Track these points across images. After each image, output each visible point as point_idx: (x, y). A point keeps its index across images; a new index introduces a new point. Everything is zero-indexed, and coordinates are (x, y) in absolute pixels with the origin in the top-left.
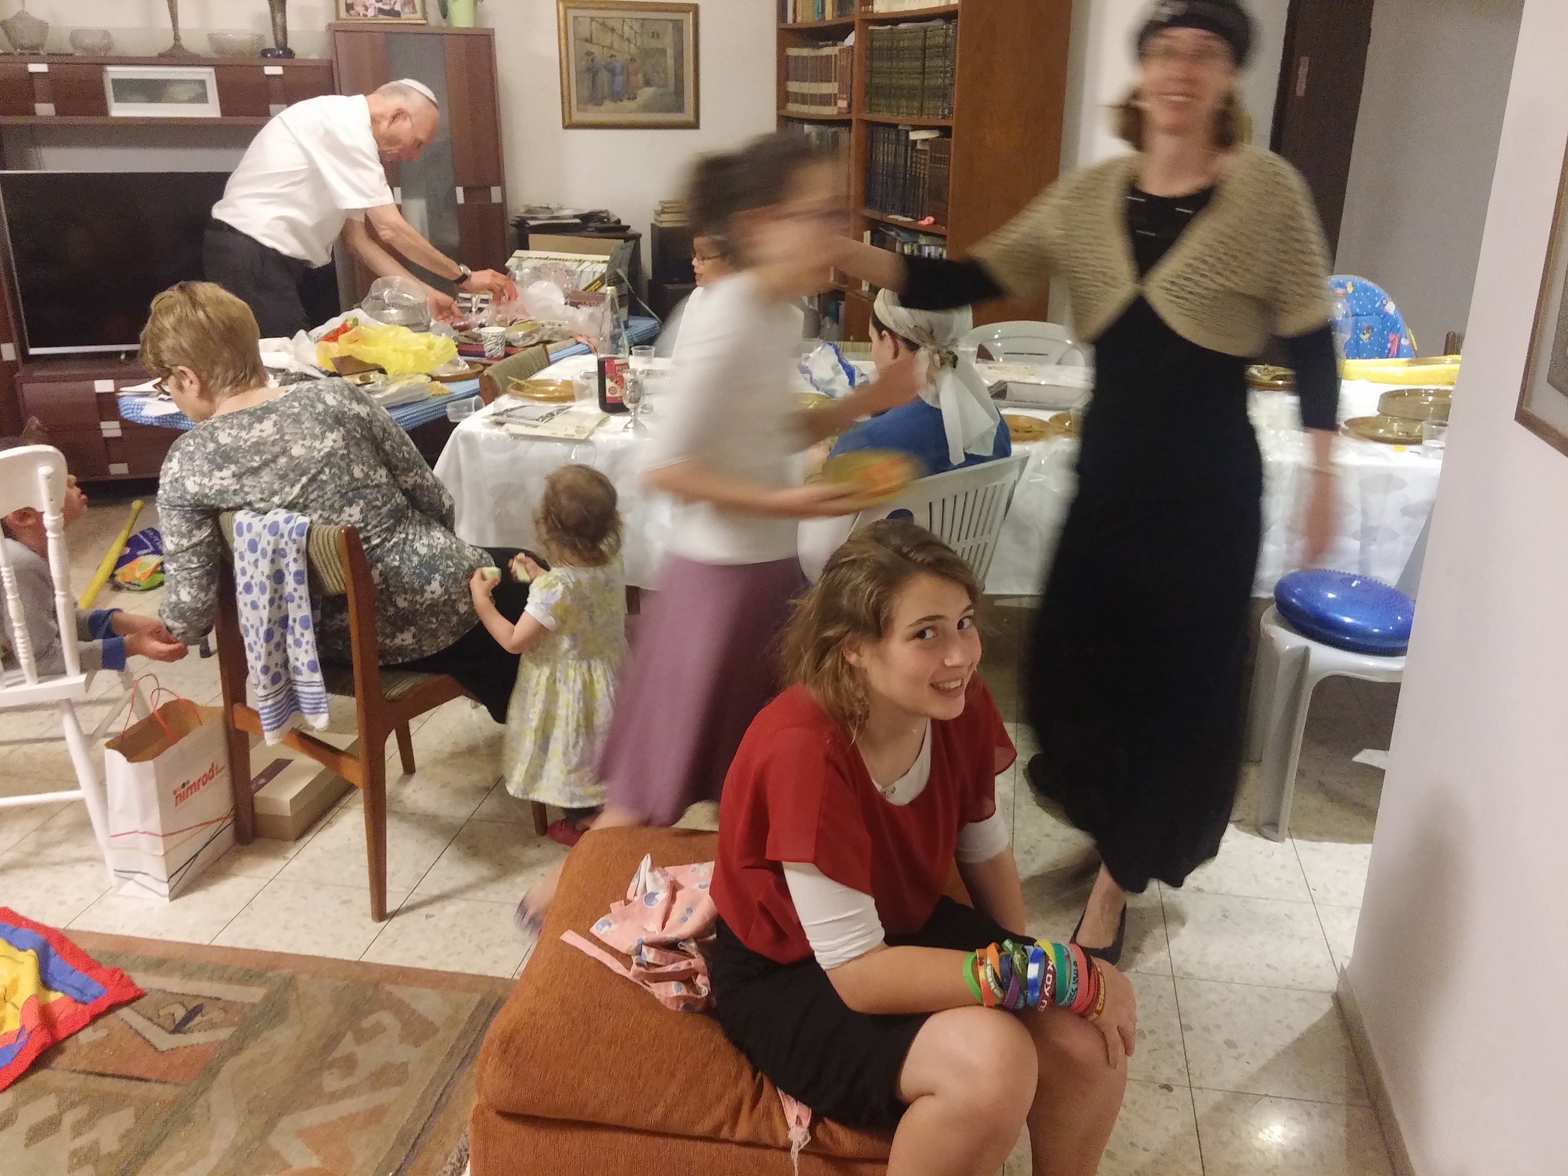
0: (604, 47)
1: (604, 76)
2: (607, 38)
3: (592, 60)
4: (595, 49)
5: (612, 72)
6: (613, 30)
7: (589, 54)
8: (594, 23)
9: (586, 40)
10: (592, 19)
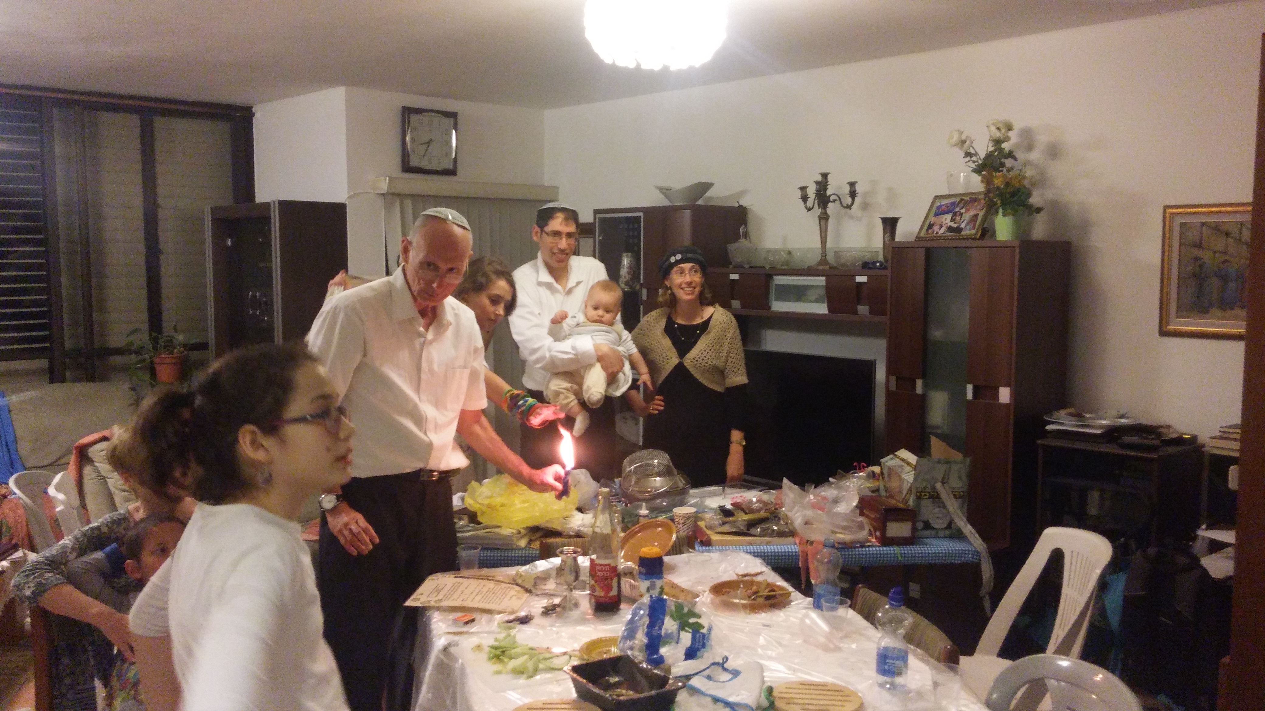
0: (1215, 252)
1: (1214, 282)
2: (1220, 244)
3: (1201, 266)
4: (1205, 255)
5: (1224, 278)
6: (1228, 234)
7: (1197, 259)
8: (1204, 228)
9: (1195, 246)
10: (1203, 224)
